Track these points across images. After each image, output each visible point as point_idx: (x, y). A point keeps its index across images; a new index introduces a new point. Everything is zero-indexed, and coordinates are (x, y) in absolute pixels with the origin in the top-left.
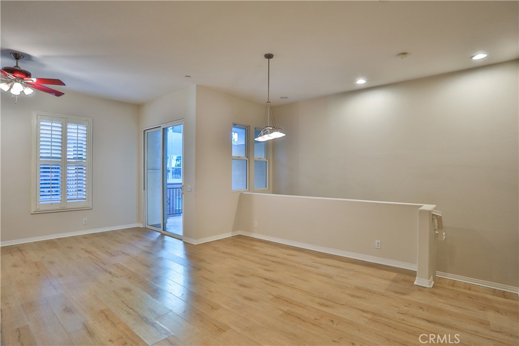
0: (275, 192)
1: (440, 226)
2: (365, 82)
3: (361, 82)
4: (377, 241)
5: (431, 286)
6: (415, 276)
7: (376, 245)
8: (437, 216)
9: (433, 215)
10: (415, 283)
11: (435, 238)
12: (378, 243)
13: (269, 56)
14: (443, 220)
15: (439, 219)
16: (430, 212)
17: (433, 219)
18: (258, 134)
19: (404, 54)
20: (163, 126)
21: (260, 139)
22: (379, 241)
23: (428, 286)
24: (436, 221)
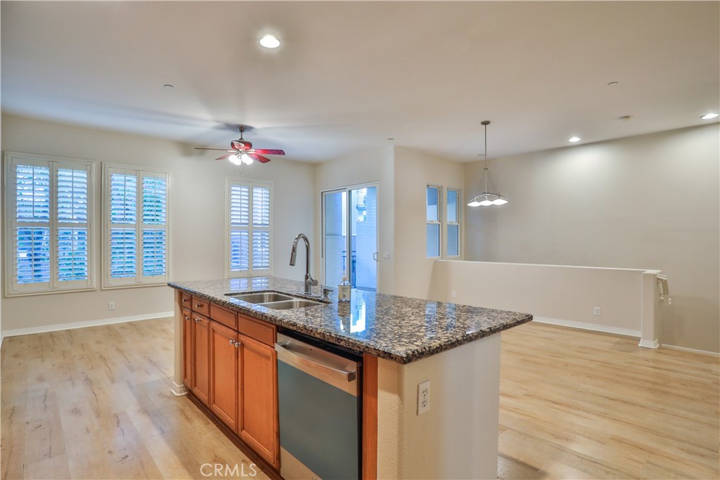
0: (468, 257)
1: (666, 291)
2: (579, 139)
3: (575, 140)
4: (596, 308)
5: (656, 347)
6: (639, 341)
7: (596, 311)
8: (661, 280)
9: (658, 279)
10: (639, 345)
11: (659, 304)
12: (597, 310)
13: (486, 123)
14: (669, 284)
15: (665, 283)
16: (654, 275)
17: (658, 283)
18: (471, 199)
19: (627, 117)
20: (349, 189)
21: (474, 204)
22: (599, 308)
23: (653, 347)
24: (661, 285)
